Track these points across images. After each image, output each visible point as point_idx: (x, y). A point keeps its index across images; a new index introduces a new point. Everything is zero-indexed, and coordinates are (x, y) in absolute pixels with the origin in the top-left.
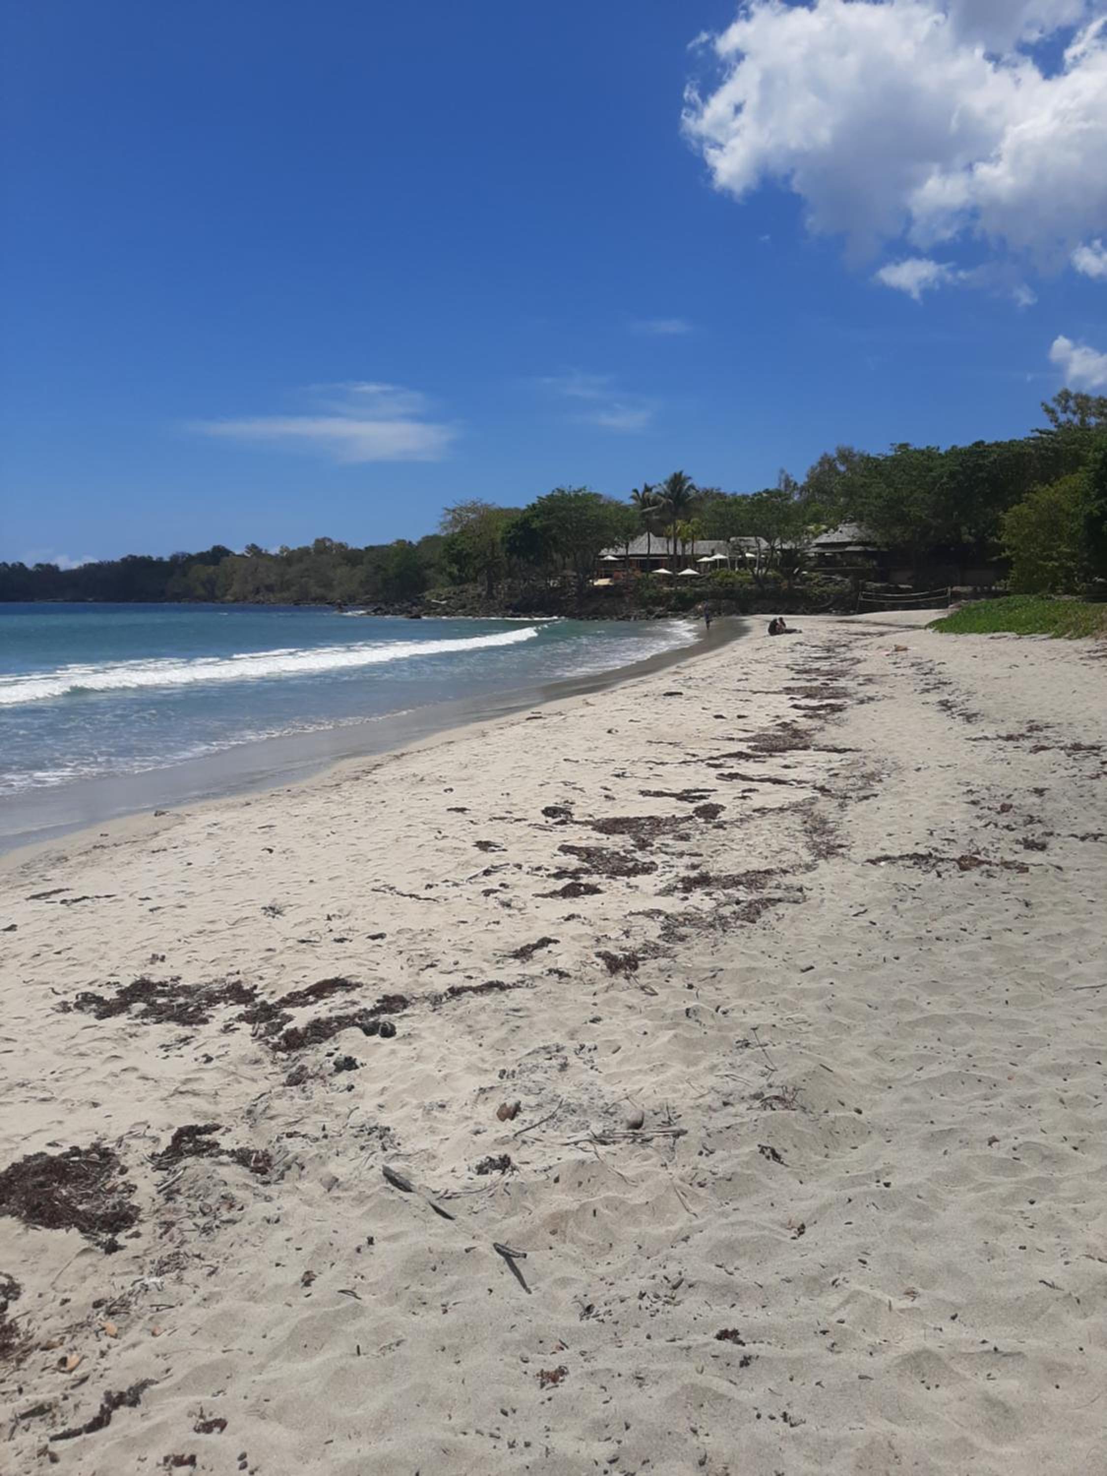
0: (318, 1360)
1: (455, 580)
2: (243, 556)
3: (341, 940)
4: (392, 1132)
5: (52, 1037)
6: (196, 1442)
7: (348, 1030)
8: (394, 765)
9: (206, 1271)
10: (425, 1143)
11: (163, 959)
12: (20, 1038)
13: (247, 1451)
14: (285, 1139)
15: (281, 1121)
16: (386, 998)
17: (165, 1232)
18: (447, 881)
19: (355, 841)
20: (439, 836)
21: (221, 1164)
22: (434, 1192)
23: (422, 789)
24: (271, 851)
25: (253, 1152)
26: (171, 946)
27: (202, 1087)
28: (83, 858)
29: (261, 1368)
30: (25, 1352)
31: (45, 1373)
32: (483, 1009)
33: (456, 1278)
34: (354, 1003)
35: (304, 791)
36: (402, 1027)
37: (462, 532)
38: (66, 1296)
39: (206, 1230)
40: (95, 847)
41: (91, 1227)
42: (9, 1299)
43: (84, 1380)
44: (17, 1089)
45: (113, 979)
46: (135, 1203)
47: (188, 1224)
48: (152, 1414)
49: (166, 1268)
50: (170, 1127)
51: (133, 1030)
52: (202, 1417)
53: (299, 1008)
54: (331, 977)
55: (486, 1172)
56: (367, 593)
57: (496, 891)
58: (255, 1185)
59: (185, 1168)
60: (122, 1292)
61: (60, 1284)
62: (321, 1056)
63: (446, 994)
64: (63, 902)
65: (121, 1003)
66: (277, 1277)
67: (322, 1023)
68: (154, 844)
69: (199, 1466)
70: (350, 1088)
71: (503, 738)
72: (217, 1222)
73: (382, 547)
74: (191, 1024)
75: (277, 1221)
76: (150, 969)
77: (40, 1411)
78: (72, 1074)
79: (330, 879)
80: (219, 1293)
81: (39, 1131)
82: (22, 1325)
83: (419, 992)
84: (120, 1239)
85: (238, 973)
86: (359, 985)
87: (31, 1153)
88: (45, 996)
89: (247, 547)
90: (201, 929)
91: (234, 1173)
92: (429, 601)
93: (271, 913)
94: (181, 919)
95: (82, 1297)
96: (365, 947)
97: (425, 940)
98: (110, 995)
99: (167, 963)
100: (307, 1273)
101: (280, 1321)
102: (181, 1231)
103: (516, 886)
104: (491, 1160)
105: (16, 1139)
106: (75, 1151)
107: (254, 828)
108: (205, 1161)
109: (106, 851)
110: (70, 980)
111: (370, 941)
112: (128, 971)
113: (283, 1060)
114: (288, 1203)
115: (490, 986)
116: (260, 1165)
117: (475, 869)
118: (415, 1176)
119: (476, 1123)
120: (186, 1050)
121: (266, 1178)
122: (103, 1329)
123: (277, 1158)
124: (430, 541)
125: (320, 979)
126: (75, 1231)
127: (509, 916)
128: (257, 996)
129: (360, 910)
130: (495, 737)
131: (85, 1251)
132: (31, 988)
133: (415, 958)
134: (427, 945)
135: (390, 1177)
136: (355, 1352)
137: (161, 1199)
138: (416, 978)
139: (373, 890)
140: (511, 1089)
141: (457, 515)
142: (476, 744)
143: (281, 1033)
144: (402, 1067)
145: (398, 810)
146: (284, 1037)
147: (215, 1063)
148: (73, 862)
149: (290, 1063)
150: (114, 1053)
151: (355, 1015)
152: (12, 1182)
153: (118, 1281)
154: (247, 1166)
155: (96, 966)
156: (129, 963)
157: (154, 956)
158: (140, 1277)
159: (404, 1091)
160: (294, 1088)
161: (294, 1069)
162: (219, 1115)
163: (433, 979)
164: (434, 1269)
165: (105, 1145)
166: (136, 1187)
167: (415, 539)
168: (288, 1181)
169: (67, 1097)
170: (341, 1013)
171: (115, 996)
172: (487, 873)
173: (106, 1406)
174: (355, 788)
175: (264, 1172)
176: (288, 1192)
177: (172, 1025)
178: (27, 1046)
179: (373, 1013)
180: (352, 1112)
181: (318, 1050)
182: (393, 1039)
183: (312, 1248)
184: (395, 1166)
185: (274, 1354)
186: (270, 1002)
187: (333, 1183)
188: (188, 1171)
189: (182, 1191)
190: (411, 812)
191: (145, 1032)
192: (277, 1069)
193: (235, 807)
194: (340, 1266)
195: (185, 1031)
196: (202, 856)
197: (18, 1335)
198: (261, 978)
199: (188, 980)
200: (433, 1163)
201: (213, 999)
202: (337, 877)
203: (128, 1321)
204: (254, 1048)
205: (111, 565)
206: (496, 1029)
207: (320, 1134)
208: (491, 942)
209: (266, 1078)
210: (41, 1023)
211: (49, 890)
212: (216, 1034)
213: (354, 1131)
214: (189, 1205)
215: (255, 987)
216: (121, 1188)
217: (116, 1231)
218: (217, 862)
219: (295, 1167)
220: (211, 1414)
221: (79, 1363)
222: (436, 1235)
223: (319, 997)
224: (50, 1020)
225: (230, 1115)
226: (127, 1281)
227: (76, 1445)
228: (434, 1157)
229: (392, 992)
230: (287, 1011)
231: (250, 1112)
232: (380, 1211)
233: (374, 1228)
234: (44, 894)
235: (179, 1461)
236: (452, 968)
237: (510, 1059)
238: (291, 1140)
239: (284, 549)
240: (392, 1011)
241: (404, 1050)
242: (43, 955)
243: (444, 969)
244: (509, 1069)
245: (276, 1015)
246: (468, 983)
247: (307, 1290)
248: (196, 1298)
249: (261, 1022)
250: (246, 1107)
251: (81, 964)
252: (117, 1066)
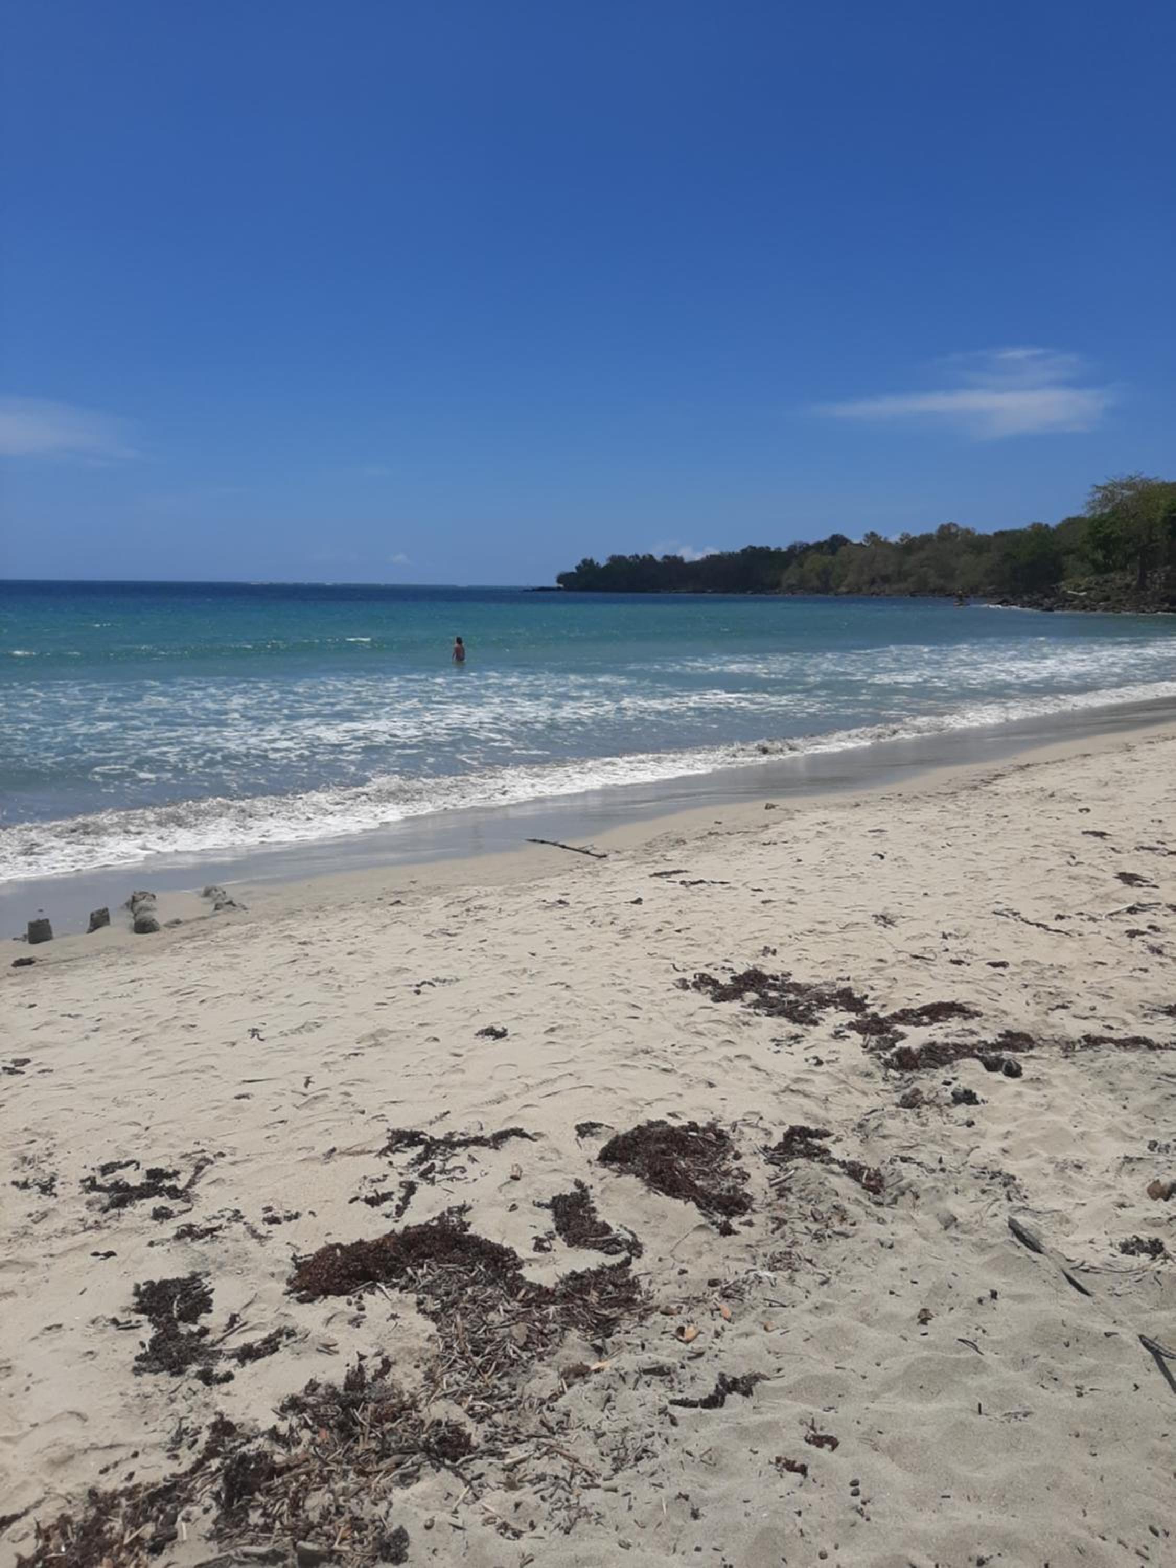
0: (934, 1406)
1: (1100, 569)
2: (860, 545)
3: (959, 962)
4: (1017, 1182)
5: (673, 1012)
6: (807, 1452)
7: (967, 1060)
8: (1017, 776)
9: (819, 1279)
10: (1057, 1203)
11: (774, 952)
12: (645, 1007)
13: (860, 1478)
14: (899, 1162)
15: (894, 1141)
16: (1009, 1034)
17: (778, 1228)
18: (1082, 914)
19: (974, 857)
20: (1073, 862)
21: (833, 1173)
22: (1068, 1260)
23: (1053, 807)
24: (882, 857)
25: (865, 1168)
26: (782, 941)
27: (813, 1090)
28: (699, 843)
29: (874, 1396)
30: (646, 1310)
31: (663, 1337)
32: (1128, 1066)
33: (1093, 1361)
34: (973, 1033)
35: (916, 797)
36: (1029, 1069)
37: (1113, 513)
38: (684, 1266)
39: (818, 1237)
40: (710, 834)
41: (708, 1205)
42: (632, 1255)
43: (700, 1355)
44: (642, 1055)
45: (728, 965)
46: (748, 1191)
47: (800, 1226)
48: (763, 1409)
49: (778, 1265)
50: (782, 1123)
51: (747, 1019)
52: (812, 1428)
53: (912, 1027)
54: (946, 1000)
55: (1132, 1253)
56: (991, 584)
57: (1143, 933)
58: (868, 1203)
59: (796, 1168)
60: (736, 1278)
61: (677, 1253)
62: (938, 1083)
63: (1079, 1041)
64: (682, 883)
65: (735, 990)
66: (890, 1305)
67: (937, 1048)
68: (765, 836)
69: (810, 1479)
70: (970, 1124)
71: (1153, 754)
72: (829, 1232)
73: (1013, 533)
74: (801, 1022)
75: (891, 1247)
76: (760, 961)
77: (660, 1371)
78: (691, 1050)
79: (946, 895)
80: (832, 1305)
81: (661, 1099)
82: (644, 1285)
83: (1047, 1033)
84: (735, 1222)
85: (848, 979)
86: (978, 1014)
87: (654, 1119)
88: (667, 971)
89: (866, 535)
90: (812, 928)
91: (843, 1184)
92: (1064, 592)
93: (882, 922)
94: (789, 915)
95: (699, 1272)
96: (985, 975)
97: (1055, 977)
98: (725, 980)
99: (778, 956)
100: (924, 1310)
101: (896, 1353)
102: (793, 1231)
103: (1169, 930)
104: (1138, 1240)
105: (642, 1103)
106: (693, 1126)
107: (863, 830)
108: (817, 1166)
109: (720, 838)
110: (690, 959)
111: (990, 967)
112: (740, 959)
113: (895, 1079)
114: (903, 1231)
115: (1136, 1042)
116: (873, 1183)
117: (1117, 904)
118: (1044, 1236)
119: (1120, 1195)
120: (795, 1048)
121: (878, 1198)
122: (718, 1309)
123: (889, 1181)
124: (1070, 523)
125: (935, 1001)
126: (692, 1204)
127: (1161, 964)
128: (868, 1006)
129: (979, 933)
130: (1143, 753)
131: (701, 1227)
132: (655, 961)
133: (1043, 995)
134: (1057, 982)
135: (1016, 1230)
136: (977, 1409)
137: (772, 1194)
138: (1044, 1017)
139: (995, 913)
140: (1165, 1166)
141: (1108, 493)
142: (1119, 760)
143: (894, 1050)
144: (1031, 1114)
145: (1025, 827)
146: (897, 1055)
147: (825, 1068)
148: (690, 845)
149: (902, 1083)
150: (728, 1037)
151: (974, 1046)
152: (637, 1143)
153: (735, 1266)
154: (859, 1181)
155: (711, 949)
156: (742, 951)
157: (766, 948)
158: (753, 1267)
159: (1033, 1140)
160: (908, 1110)
161: (908, 1091)
162: (830, 1122)
163: (1065, 1021)
164: (1067, 1345)
165: (720, 1126)
166: (749, 1175)
167: (1053, 521)
168: (902, 1207)
169: (687, 1072)
170: (958, 1041)
171: (729, 982)
172: (1132, 910)
173: (721, 1387)
174: (973, 799)
175: (877, 1192)
176: (903, 1219)
177: (783, 1020)
178: (651, 1015)
179: (995, 1047)
180: (972, 1149)
181: (934, 1076)
182: (1017, 1080)
183: (929, 1285)
184: (1023, 1220)
185: (888, 1386)
186: (882, 1015)
187: (950, 1222)
188: (800, 1173)
189: (794, 1190)
190: (1038, 831)
191: (757, 1023)
192: (889, 1087)
193: (844, 807)
194: (958, 1313)
195: (796, 1029)
196: (812, 853)
197: (640, 1293)
198: (872, 989)
199: (800, 977)
200: (1066, 1228)
201: (823, 1002)
202: (955, 893)
203: (741, 1309)
204: (865, 1061)
205: (731, 556)
206: (1145, 1093)
207: (935, 1165)
208: (1135, 992)
209: (878, 1094)
210: (664, 995)
211: (670, 870)
212: (826, 1038)
213: (974, 1171)
214: (801, 1207)
215: (866, 997)
216: (735, 1173)
217: (730, 1214)
218: (827, 861)
219: (909, 1195)
220: (821, 1429)
221: (695, 1337)
222: (1069, 1308)
223: (934, 1019)
224: (671, 994)
225: (841, 1124)
226: (741, 1268)
227: (693, 1416)
228: (1068, 1221)
229: (1016, 1028)
230: (900, 1028)
231: (861, 1126)
232: (1001, 1265)
233: (997, 1282)
234: (666, 873)
235: (790, 1466)
236: (1088, 1013)
237: (1163, 1130)
238: (905, 1165)
239: (905, 536)
240: (1016, 1049)
241: (1032, 1095)
242: (665, 931)
243: (1079, 1013)
244: (1163, 1142)
245: (888, 1030)
246: (1107, 1034)
247: (924, 1329)
248: (808, 1304)
249: (873, 1034)
250: (857, 1120)
251: (699, 946)
252: (731, 1051)
